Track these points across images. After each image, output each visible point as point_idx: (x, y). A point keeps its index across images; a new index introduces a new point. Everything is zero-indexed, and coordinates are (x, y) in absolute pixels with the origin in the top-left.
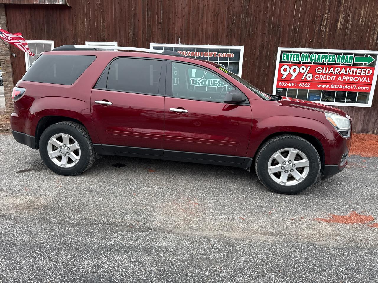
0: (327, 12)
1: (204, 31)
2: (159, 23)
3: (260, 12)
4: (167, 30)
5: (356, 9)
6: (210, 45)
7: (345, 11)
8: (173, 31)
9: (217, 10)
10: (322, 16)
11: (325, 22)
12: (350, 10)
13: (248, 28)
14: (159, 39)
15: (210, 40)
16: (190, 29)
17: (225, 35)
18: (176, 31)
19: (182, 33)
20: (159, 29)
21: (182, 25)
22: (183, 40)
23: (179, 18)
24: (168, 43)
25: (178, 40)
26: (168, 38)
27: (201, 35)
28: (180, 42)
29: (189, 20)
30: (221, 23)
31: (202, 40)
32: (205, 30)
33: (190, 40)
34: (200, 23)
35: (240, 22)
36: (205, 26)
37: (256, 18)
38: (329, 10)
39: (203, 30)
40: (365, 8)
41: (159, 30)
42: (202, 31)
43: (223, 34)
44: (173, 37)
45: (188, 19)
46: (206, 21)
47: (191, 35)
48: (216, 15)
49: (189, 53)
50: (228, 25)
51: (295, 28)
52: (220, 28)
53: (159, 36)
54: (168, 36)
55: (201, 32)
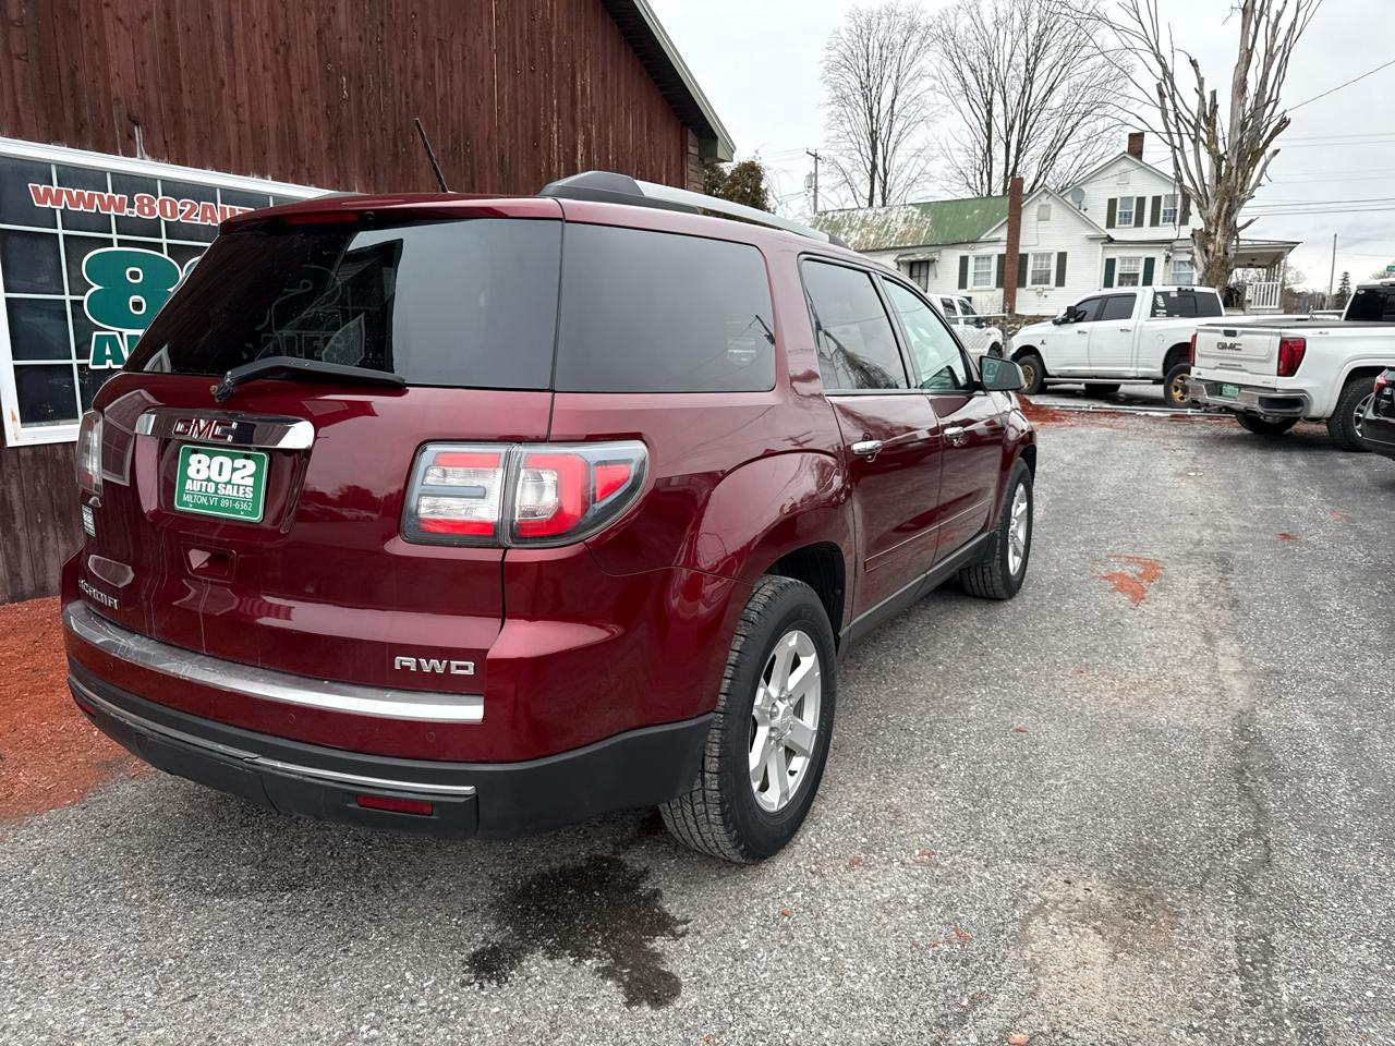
0: (555, 119)
1: (245, 114)
2: (12, 23)
3: (416, 76)
4: (64, 72)
5: (600, 122)
6: (273, 179)
7: (584, 122)
8: (100, 84)
9: (281, 25)
10: (548, 128)
11: (555, 148)
12: (591, 122)
13: (390, 130)
14: (21, 114)
15: (273, 158)
16: (181, 90)
17: (324, 146)
18: (117, 88)
19: (147, 108)
20: (18, 57)
21: (143, 63)
22: (158, 141)
23: (120, 20)
24: (78, 142)
25: (131, 137)
26: (76, 118)
27: (232, 129)
28: (140, 147)
29: (169, 42)
30: (303, 91)
31: (240, 153)
32: (246, 106)
33: (191, 144)
34: (224, 73)
35: (365, 101)
36: (243, 90)
37: (407, 96)
38: (559, 117)
39: (238, 106)
40: (613, 125)
41: (16, 62)
42: (236, 113)
43: (314, 140)
44: (104, 115)
45: (165, 41)
46: (245, 66)
47: (190, 125)
48: (283, 47)
49: (189, 206)
50: (327, 106)
51: (502, 157)
52: (301, 110)
53: (20, 99)
54: (77, 109)
55: (234, 117)
